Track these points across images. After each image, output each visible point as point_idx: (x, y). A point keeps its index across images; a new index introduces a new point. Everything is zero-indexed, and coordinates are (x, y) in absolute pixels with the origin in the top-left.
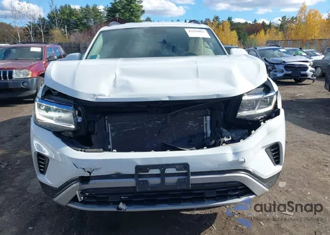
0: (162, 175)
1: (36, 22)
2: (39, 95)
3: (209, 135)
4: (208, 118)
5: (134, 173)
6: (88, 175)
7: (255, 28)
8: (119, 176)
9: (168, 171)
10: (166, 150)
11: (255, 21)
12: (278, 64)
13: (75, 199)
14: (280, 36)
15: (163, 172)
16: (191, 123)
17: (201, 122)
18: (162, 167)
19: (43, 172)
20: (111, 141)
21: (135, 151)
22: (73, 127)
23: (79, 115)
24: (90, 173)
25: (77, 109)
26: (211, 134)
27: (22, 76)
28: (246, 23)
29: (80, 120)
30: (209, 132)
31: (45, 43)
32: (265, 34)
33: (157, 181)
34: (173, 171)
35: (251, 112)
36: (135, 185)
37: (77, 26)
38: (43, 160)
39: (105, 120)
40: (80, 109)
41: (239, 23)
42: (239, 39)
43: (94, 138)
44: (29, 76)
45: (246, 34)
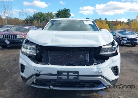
0: (68, 75)
1: (28, 18)
2: (24, 42)
3: (88, 61)
4: (88, 54)
5: (57, 74)
6: (39, 73)
7: (117, 23)
8: (51, 74)
9: (70, 74)
10: (70, 66)
11: (117, 20)
12: (124, 38)
13: (33, 83)
14: (127, 27)
15: (68, 74)
16: (81, 56)
17: (85, 56)
18: (68, 72)
19: (23, 72)
20: (49, 61)
21: (58, 65)
22: (35, 54)
23: (38, 50)
24: (40, 73)
25: (37, 48)
26: (89, 61)
27: (20, 38)
28: (113, 21)
29: (38, 52)
30: (88, 60)
31: (31, 26)
32: (121, 26)
33: (65, 77)
34: (72, 74)
35: (106, 53)
36: (57, 79)
37: (44, 20)
38: (23, 67)
39: (48, 53)
40: (38, 47)
41: (110, 21)
42: (110, 27)
43: (43, 59)
44: (23, 38)
45: (113, 25)
